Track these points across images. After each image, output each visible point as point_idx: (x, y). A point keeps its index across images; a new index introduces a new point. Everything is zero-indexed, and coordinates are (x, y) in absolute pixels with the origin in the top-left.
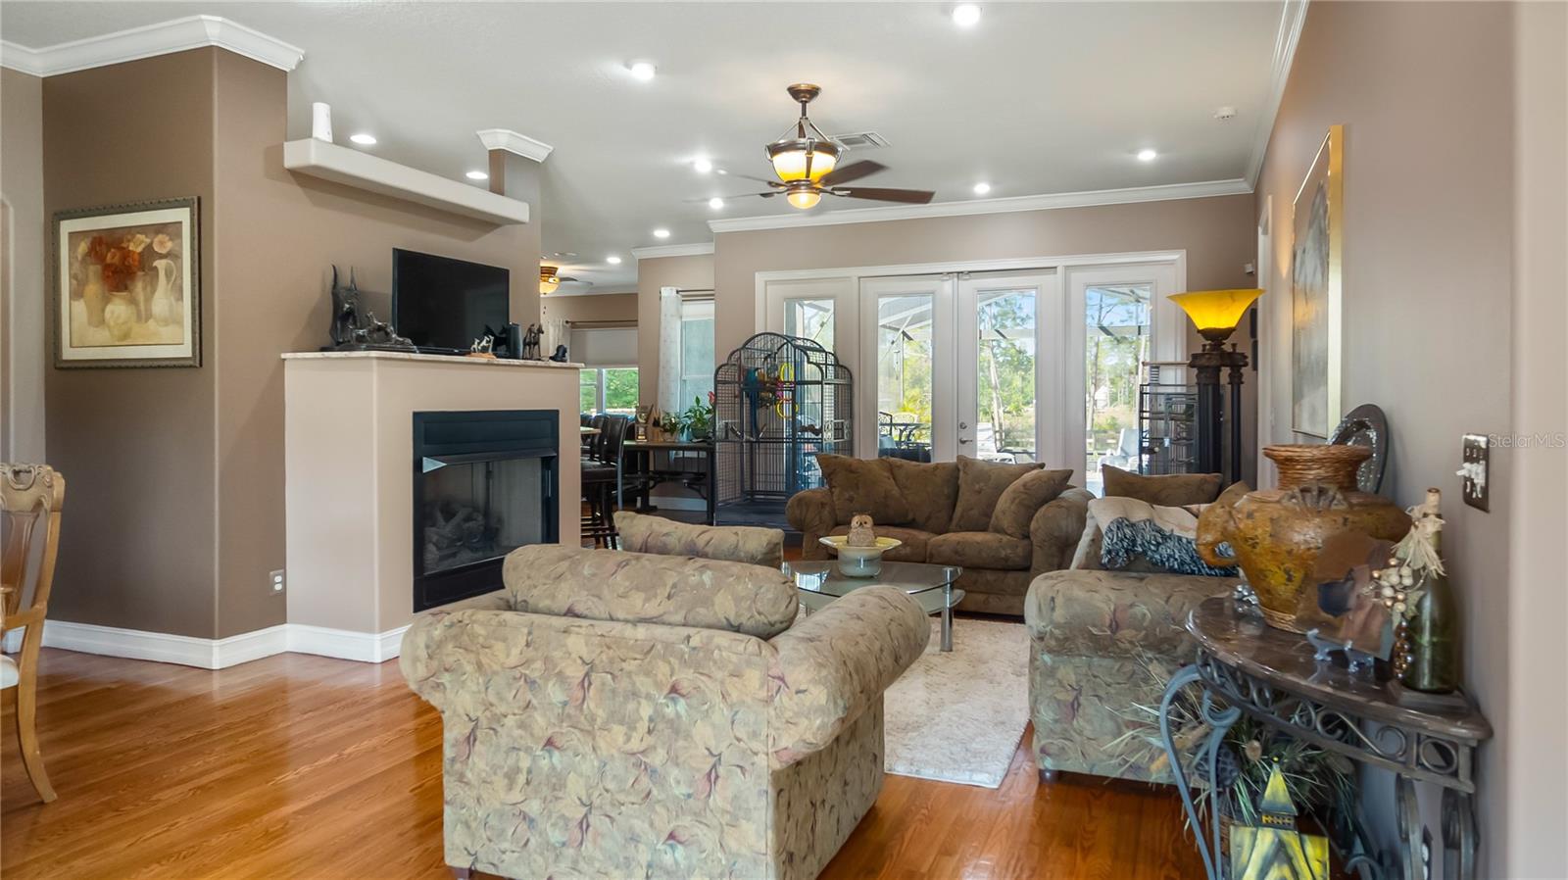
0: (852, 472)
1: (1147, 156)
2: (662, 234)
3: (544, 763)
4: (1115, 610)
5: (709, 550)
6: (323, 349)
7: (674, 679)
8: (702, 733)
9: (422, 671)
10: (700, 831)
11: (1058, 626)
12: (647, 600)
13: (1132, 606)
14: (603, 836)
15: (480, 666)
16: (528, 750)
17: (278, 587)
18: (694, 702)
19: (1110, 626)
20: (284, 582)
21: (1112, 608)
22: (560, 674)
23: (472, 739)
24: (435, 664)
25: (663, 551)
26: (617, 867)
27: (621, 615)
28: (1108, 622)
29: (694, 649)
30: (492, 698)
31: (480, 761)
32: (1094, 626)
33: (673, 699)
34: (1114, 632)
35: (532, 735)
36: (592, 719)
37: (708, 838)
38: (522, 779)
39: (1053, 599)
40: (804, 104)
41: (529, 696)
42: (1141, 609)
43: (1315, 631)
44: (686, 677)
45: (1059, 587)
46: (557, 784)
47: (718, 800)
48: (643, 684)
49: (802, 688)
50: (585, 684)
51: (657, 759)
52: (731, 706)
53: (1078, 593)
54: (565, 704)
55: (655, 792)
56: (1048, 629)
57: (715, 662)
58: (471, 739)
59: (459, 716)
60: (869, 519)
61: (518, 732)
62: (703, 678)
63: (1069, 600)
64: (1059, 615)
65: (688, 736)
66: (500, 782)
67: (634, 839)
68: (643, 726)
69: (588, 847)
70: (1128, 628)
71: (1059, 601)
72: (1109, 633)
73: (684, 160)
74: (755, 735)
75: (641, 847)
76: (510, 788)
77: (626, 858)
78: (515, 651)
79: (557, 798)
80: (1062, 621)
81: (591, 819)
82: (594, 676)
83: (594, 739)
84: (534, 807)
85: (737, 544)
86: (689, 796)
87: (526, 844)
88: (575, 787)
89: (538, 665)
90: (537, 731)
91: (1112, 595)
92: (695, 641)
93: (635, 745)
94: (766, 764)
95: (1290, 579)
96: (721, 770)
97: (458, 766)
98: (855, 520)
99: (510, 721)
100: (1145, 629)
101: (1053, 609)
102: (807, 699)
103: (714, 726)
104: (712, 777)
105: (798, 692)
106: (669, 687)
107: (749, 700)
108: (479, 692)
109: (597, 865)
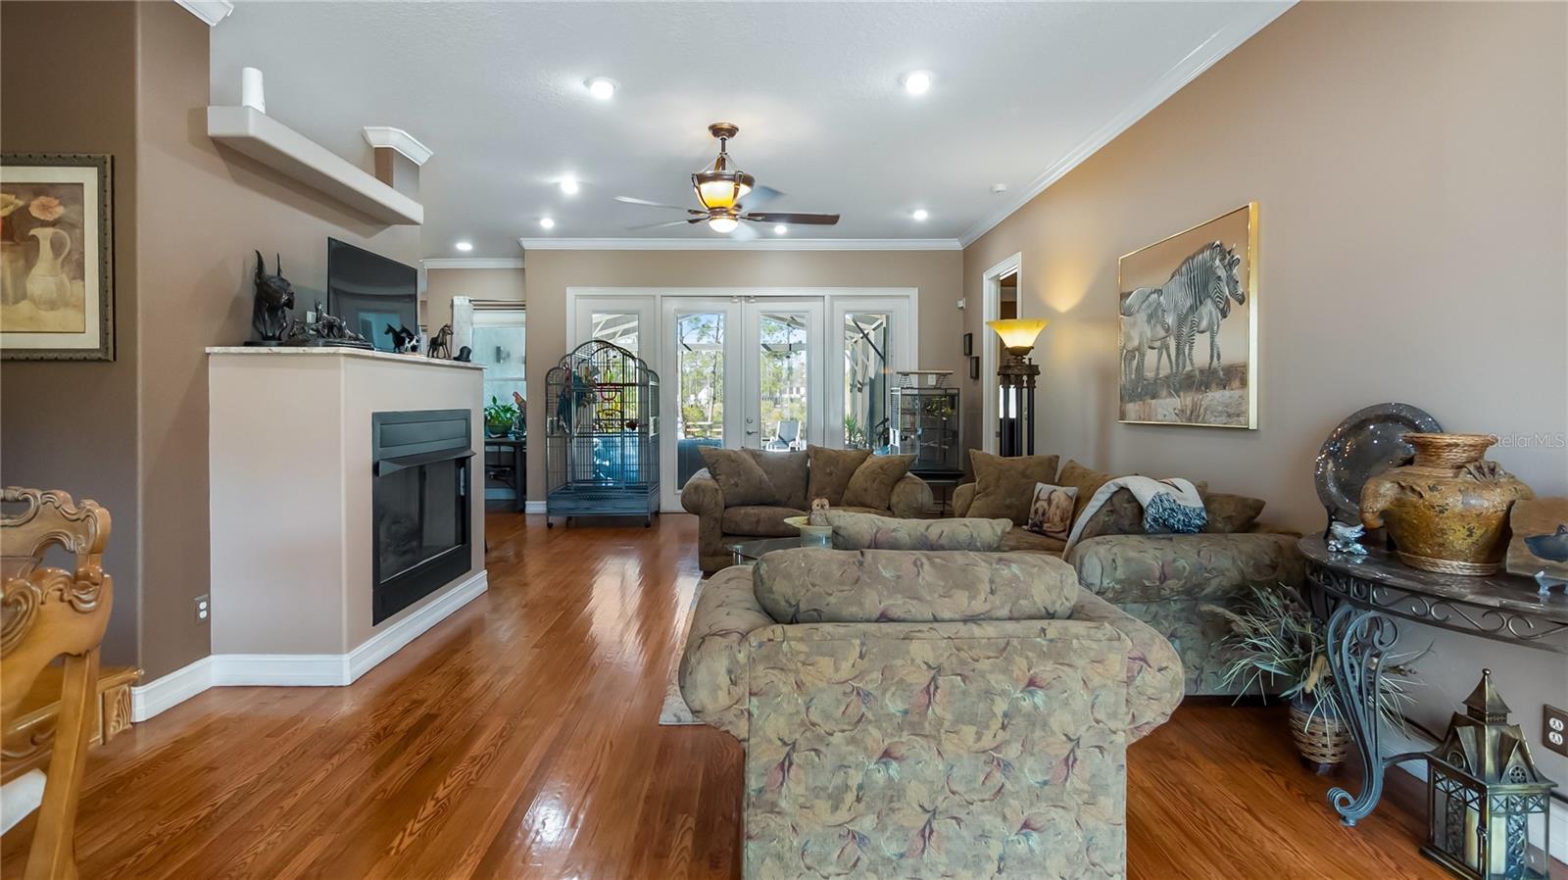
0: (733, 461)
1: (921, 215)
2: (464, 246)
3: (880, 777)
4: (1163, 565)
5: (943, 541)
6: (247, 344)
7: (1031, 672)
8: (1060, 721)
9: (723, 699)
10: (1056, 814)
11: (1119, 582)
12: (972, 598)
13: (1174, 561)
14: (949, 839)
15: (799, 685)
16: (859, 766)
17: (203, 615)
18: (1052, 693)
19: (1160, 578)
20: (208, 609)
21: (1160, 563)
22: (902, 681)
23: (787, 764)
24: (741, 689)
25: (895, 546)
26: (965, 867)
27: (947, 615)
28: (1157, 574)
29: (1051, 641)
30: (815, 717)
31: (796, 787)
32: (1148, 579)
33: (1030, 692)
34: (1162, 583)
35: (866, 749)
36: (940, 722)
37: (1063, 820)
38: (850, 797)
39: (1114, 561)
40: (723, 140)
41: (864, 709)
42: (1181, 563)
43: (1542, 573)
44: (1045, 670)
45: (1115, 550)
46: (894, 794)
47: (1075, 781)
48: (998, 681)
49: (1164, 665)
50: (931, 689)
51: (1012, 752)
52: (1093, 691)
53: (1132, 554)
54: (906, 712)
55: (1008, 785)
56: (1111, 585)
57: (1075, 652)
58: (785, 766)
59: (770, 741)
60: (826, 502)
61: (846, 749)
62: (1066, 668)
63: (1127, 560)
64: (1120, 574)
65: (1045, 725)
66: (823, 805)
67: (984, 836)
68: (996, 725)
69: (931, 855)
70: (1173, 577)
71: (1119, 561)
72: (1158, 583)
73: (552, 180)
74: (1113, 715)
75: (993, 842)
76: (835, 808)
77: (975, 856)
78: (846, 666)
79: (893, 810)
80: (1123, 577)
81: (935, 825)
82: (940, 681)
83: (939, 743)
84: (867, 824)
85: (972, 535)
86: (1045, 783)
87: (855, 865)
88: (916, 793)
89: (876, 675)
90: (870, 743)
91: (1158, 553)
92: (1052, 633)
93: (987, 742)
94: (1122, 740)
95: (1470, 536)
96: (1079, 753)
97: (769, 796)
98: (816, 502)
99: (838, 738)
100: (1186, 578)
101: (1115, 569)
102: (1169, 675)
103: (1074, 713)
104: (1069, 762)
105: (1160, 670)
106: (1026, 681)
107: (1110, 683)
108: (798, 712)
109: (942, 869)
